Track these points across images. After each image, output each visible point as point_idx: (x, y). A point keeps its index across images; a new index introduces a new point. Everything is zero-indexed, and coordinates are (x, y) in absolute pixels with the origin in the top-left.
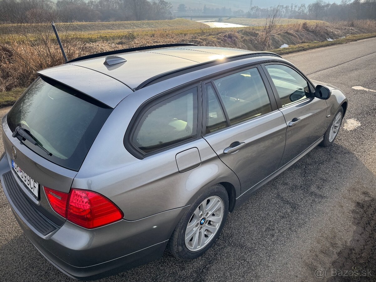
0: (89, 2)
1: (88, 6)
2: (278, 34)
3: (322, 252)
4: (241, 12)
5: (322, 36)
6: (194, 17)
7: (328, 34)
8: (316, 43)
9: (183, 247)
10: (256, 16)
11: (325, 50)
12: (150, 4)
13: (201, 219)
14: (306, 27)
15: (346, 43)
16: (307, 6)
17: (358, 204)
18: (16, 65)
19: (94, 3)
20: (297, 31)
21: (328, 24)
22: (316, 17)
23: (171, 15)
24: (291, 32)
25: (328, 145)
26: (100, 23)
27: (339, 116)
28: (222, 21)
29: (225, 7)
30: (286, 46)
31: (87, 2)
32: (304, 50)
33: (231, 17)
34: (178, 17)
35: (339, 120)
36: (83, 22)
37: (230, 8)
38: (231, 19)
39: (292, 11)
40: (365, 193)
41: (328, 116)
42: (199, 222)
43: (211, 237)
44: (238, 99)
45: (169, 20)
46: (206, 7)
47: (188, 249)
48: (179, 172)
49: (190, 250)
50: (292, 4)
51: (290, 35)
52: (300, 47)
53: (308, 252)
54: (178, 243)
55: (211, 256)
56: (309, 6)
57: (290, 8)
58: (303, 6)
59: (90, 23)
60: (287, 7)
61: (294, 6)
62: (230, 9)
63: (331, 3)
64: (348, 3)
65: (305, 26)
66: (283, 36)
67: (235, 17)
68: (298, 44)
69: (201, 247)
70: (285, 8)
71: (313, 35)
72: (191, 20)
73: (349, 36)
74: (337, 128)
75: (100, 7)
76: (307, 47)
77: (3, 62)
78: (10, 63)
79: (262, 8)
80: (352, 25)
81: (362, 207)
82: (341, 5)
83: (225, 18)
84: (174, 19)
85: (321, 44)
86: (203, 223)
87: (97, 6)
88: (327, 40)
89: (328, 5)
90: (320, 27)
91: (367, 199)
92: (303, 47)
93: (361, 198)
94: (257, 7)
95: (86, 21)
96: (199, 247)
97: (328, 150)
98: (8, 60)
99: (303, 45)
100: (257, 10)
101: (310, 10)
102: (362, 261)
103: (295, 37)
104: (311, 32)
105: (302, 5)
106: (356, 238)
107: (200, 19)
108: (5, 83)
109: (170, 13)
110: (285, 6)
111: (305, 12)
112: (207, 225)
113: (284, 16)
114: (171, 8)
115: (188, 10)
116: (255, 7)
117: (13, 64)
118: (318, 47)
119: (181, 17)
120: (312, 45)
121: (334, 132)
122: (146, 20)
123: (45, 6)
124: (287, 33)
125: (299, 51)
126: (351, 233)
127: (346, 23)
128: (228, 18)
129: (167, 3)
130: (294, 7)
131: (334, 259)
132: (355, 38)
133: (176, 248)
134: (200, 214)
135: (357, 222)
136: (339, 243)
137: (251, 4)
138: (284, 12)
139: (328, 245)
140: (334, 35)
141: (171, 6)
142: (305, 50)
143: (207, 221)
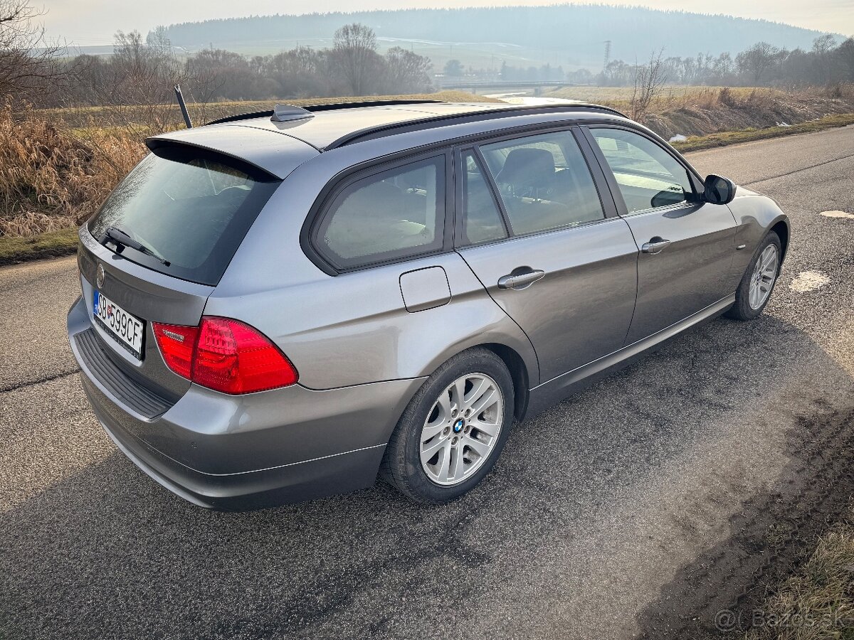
0: (253, 60)
1: (252, 67)
2: (665, 114)
3: (710, 499)
4: (584, 73)
5: (765, 117)
6: (480, 87)
7: (779, 113)
8: (751, 131)
9: (415, 467)
10: (617, 83)
11: (769, 144)
12: (384, 60)
13: (455, 419)
14: (727, 97)
15: (821, 130)
16: (733, 57)
17: (801, 420)
18: (99, 177)
19: (263, 62)
20: (708, 107)
21: (779, 92)
22: (756, 80)
23: (430, 83)
24: (694, 109)
25: (747, 315)
26: (276, 101)
27: (770, 254)
28: (543, 95)
29: (548, 65)
30: (680, 138)
31: (250, 60)
32: (722, 144)
33: (562, 84)
34: (444, 88)
35: (773, 263)
36: (239, 100)
37: (560, 67)
38: (562, 89)
39: (700, 69)
40: (819, 402)
41: (740, 247)
42: (450, 425)
43: (478, 464)
44: (539, 200)
45: (424, 95)
46: (506, 65)
47: (426, 475)
48: (407, 309)
49: (431, 478)
50: (700, 54)
51: (692, 116)
52: (712, 139)
53: (681, 500)
54: (405, 457)
55: (477, 502)
56: (740, 58)
57: (696, 63)
58: (725, 57)
59: (256, 102)
60: (688, 62)
61: (705, 57)
62: (560, 69)
63: (790, 49)
64: (830, 49)
65: (725, 98)
66: (675, 119)
67: (572, 85)
68: (709, 135)
69: (456, 479)
70: (684, 62)
71: (744, 115)
72: (474, 93)
73: (827, 117)
74: (771, 282)
75: (277, 70)
76: (729, 139)
77: (73, 171)
78: (86, 173)
79: (631, 65)
80: (838, 95)
81: (809, 425)
82: (812, 54)
83: (549, 88)
84: (436, 92)
85: (760, 132)
86: (460, 431)
87: (271, 67)
88: (776, 125)
89: (783, 54)
90: (761, 99)
91: (821, 412)
92: (718, 139)
93: (809, 409)
94: (621, 62)
95: (247, 99)
96: (452, 480)
97: (749, 327)
98: (84, 167)
99: (720, 135)
100: (621, 68)
101: (742, 66)
102: (794, 516)
103: (703, 119)
104: (740, 108)
105: (722, 55)
106: (789, 478)
107: (492, 91)
108: (75, 214)
109: (427, 80)
110: (683, 59)
111: (731, 70)
112: (468, 435)
113: (682, 80)
114: (429, 68)
115: (467, 73)
116: (616, 63)
117: (93, 175)
118: (753, 139)
119: (451, 88)
120: (739, 135)
121: (763, 290)
122: (375, 94)
123: (160, 70)
124: (683, 110)
125: (708, 147)
126: (777, 471)
127: (822, 90)
128: (556, 87)
129: (420, 58)
130: (704, 61)
131: (732, 512)
132: (841, 120)
133: (401, 467)
134: (452, 410)
135: (792, 450)
136: (750, 486)
137: (607, 56)
138: (681, 72)
139: (724, 488)
140: (794, 115)
141: (429, 64)
142: (724, 146)
143: (468, 427)
